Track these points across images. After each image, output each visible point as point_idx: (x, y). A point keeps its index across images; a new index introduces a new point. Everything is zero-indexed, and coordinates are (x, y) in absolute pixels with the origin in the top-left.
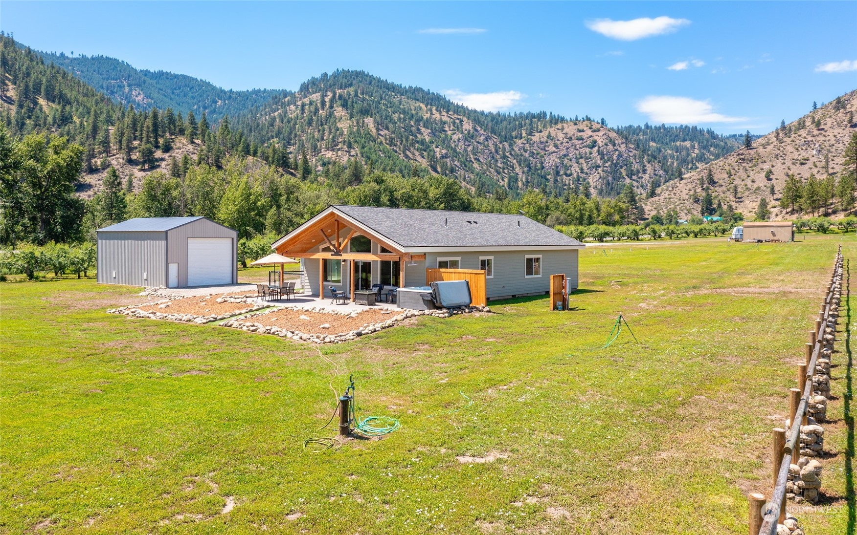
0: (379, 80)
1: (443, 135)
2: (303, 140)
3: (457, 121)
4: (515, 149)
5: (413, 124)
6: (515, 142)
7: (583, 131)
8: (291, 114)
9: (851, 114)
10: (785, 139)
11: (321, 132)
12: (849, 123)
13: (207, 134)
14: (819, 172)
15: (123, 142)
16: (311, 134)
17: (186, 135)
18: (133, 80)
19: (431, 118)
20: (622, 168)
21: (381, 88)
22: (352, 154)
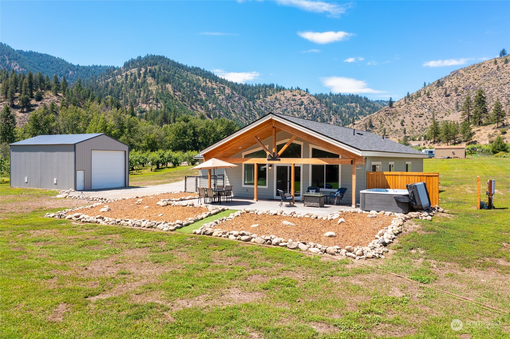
0: (173, 62)
1: (213, 96)
2: (127, 97)
3: (222, 88)
4: (256, 105)
5: (195, 89)
6: (256, 101)
7: (296, 96)
8: (119, 81)
9: (446, 89)
10: (411, 103)
11: (139, 92)
12: (445, 94)
13: (67, 89)
14: (429, 121)
15: (8, 93)
16: (132, 93)
17: (52, 90)
18: (12, 56)
19: (206, 85)
20: (318, 118)
21: (175, 67)
22: (158, 106)
